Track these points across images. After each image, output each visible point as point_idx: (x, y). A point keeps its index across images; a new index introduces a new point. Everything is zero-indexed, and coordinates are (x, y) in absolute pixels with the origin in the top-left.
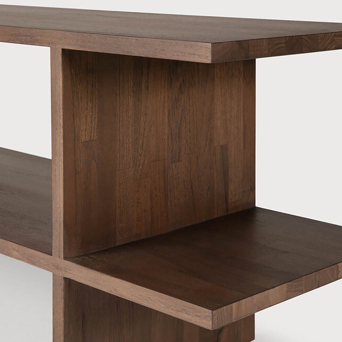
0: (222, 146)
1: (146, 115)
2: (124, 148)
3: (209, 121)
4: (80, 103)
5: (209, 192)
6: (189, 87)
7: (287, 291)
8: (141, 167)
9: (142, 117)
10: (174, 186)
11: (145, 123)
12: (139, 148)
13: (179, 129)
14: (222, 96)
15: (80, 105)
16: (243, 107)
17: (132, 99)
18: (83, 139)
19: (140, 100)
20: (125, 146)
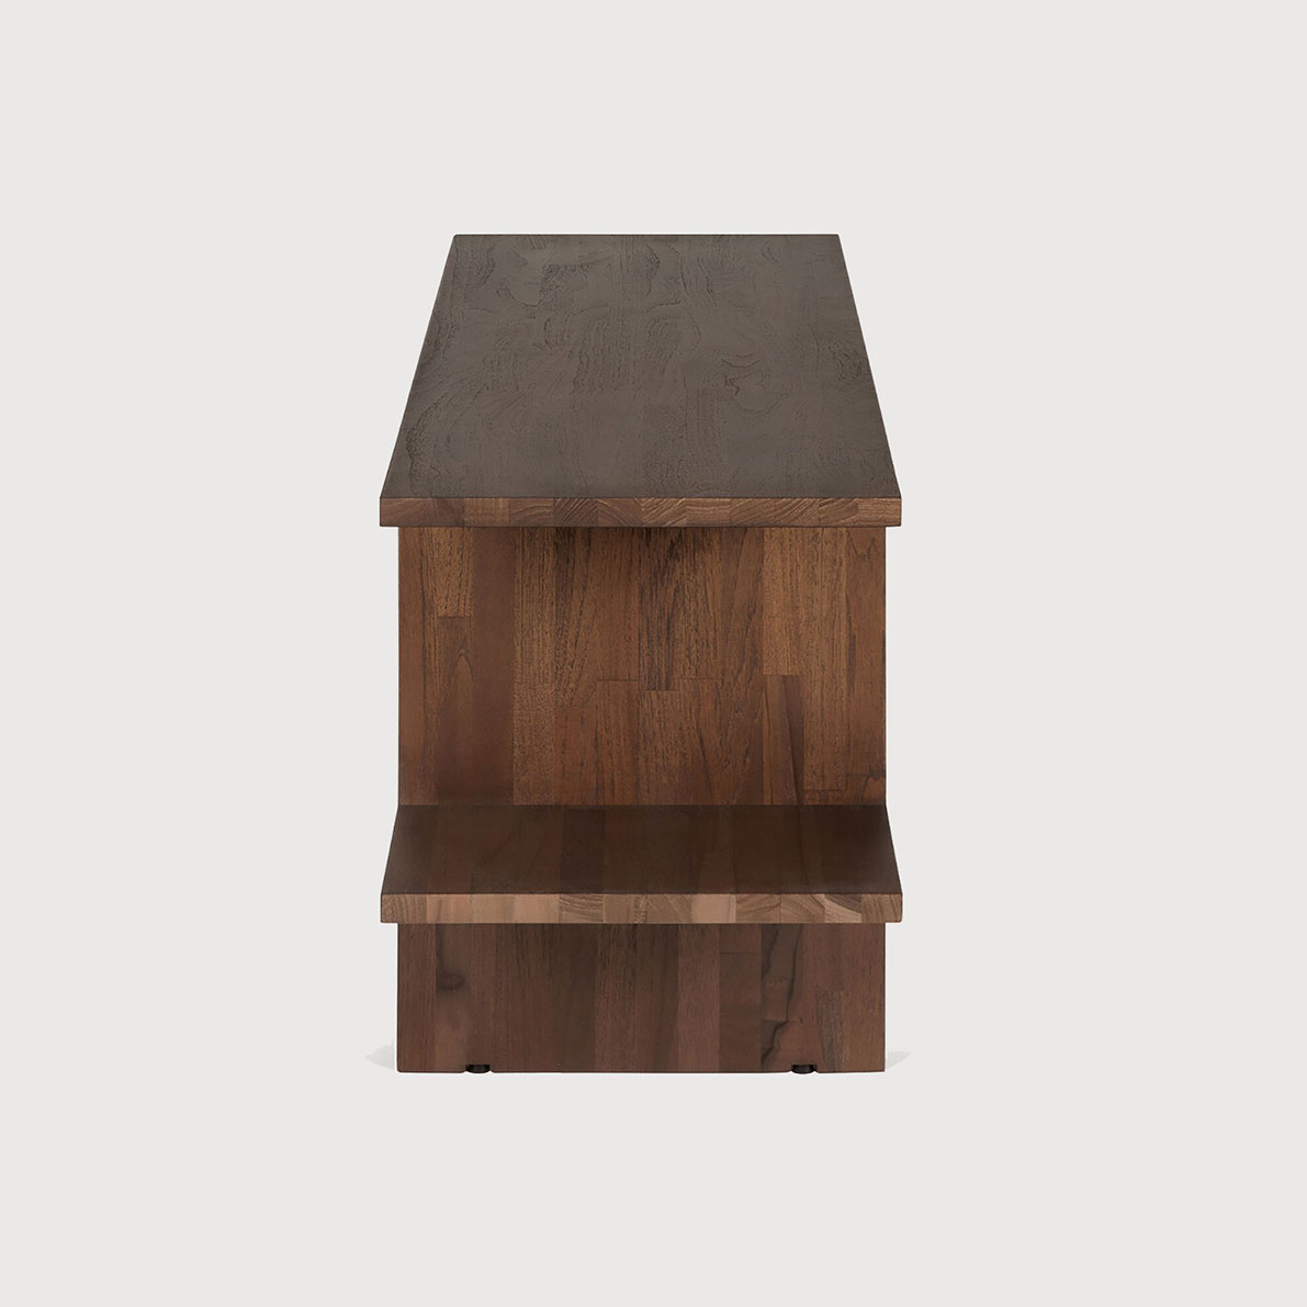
0: (784, 676)
1: (584, 588)
2: (533, 640)
3: (750, 617)
4: (436, 552)
5: (748, 760)
6: (694, 551)
7: (561, 908)
8: (572, 685)
9: (575, 592)
10: (654, 733)
11: (582, 602)
12: (568, 645)
13: (669, 622)
14: (784, 574)
15: (436, 556)
16: (848, 602)
17: (551, 557)
18: (442, 612)
19: (571, 561)
20: (536, 637)
